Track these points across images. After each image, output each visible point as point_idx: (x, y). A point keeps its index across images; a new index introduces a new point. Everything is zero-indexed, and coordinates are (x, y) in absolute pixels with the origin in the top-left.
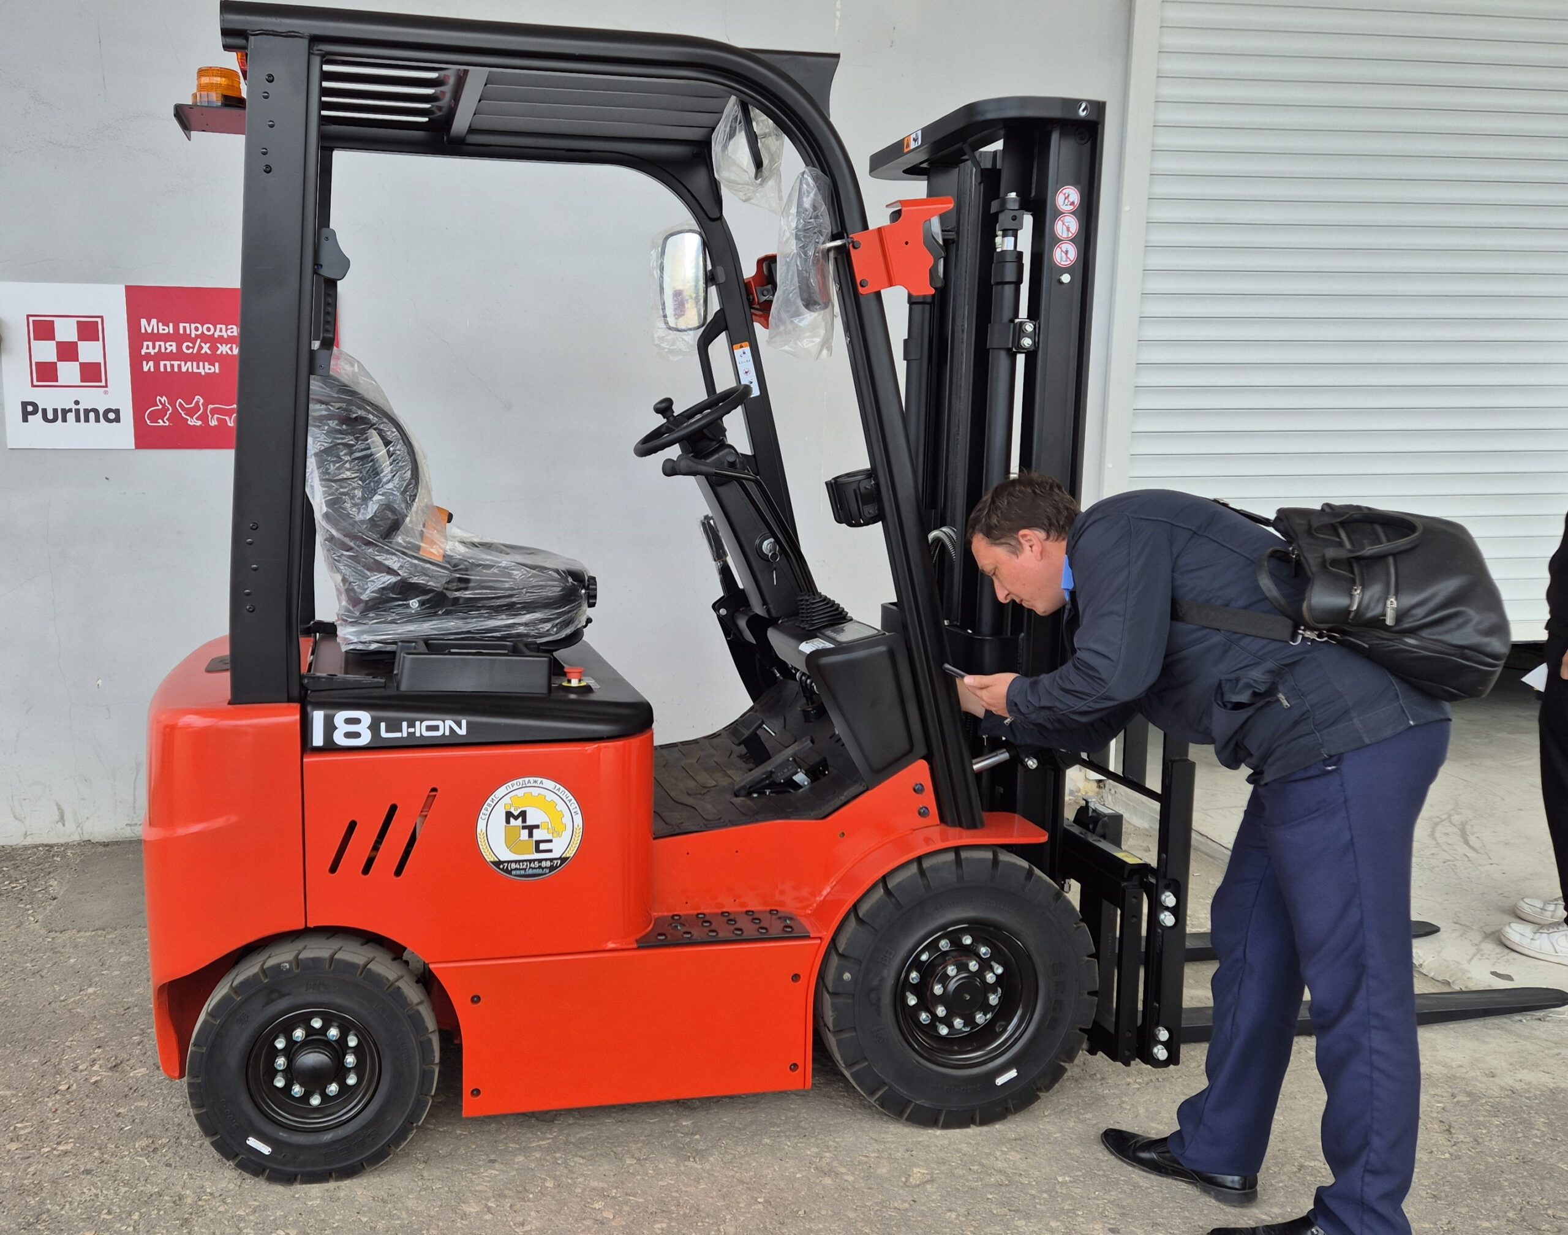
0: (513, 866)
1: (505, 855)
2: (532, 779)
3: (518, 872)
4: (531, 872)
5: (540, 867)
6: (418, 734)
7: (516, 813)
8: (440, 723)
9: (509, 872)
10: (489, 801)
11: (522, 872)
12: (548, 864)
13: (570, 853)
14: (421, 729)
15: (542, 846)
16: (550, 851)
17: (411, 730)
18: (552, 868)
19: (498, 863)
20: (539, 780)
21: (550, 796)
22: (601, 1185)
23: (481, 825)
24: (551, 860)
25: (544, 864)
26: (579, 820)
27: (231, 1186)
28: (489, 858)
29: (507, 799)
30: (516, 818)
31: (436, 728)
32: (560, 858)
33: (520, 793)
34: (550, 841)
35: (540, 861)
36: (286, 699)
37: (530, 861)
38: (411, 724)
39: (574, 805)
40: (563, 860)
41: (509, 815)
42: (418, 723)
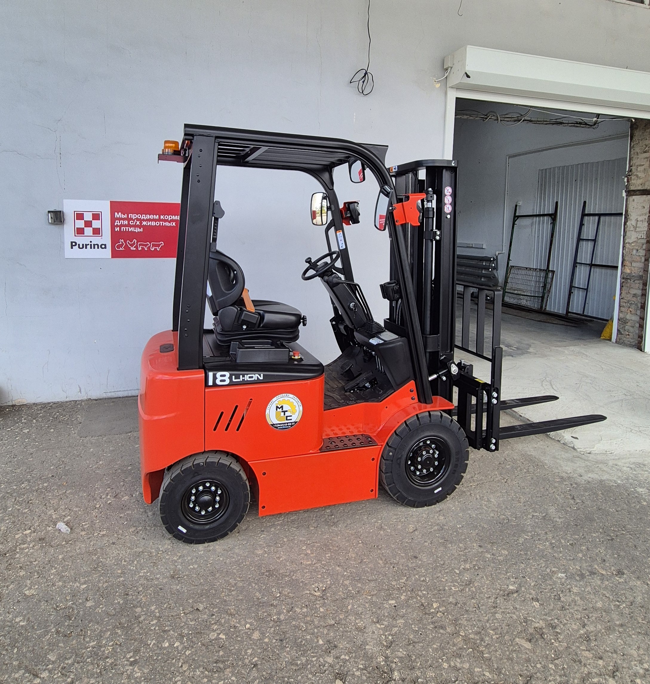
0: (278, 425)
1: (275, 422)
2: (285, 394)
3: (280, 428)
4: (284, 427)
5: (287, 425)
6: (246, 380)
7: (279, 407)
8: (254, 375)
9: (277, 428)
10: (270, 403)
11: (281, 428)
12: (290, 424)
13: (298, 420)
14: (247, 378)
15: (288, 418)
16: (291, 420)
17: (243, 378)
18: (291, 426)
19: (273, 425)
20: (288, 394)
21: (292, 400)
22: (304, 539)
23: (267, 411)
24: (291, 423)
25: (289, 424)
26: (301, 408)
27: (169, 547)
28: (270, 423)
29: (277, 402)
30: (279, 408)
31: (252, 377)
32: (294, 422)
33: (281, 399)
34: (291, 416)
35: (287, 423)
36: (198, 368)
37: (284, 423)
38: (243, 376)
39: (300, 403)
40: (295, 422)
41: (277, 407)
42: (246, 376)
